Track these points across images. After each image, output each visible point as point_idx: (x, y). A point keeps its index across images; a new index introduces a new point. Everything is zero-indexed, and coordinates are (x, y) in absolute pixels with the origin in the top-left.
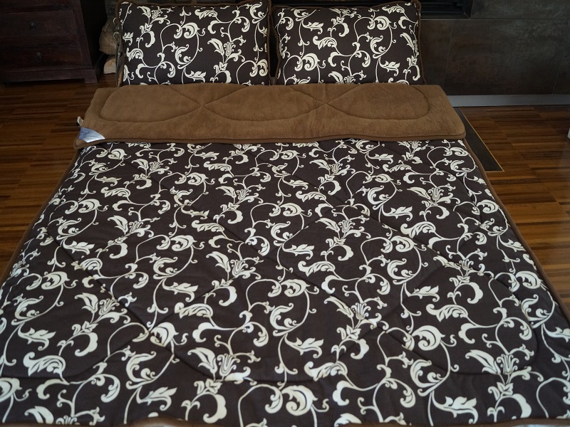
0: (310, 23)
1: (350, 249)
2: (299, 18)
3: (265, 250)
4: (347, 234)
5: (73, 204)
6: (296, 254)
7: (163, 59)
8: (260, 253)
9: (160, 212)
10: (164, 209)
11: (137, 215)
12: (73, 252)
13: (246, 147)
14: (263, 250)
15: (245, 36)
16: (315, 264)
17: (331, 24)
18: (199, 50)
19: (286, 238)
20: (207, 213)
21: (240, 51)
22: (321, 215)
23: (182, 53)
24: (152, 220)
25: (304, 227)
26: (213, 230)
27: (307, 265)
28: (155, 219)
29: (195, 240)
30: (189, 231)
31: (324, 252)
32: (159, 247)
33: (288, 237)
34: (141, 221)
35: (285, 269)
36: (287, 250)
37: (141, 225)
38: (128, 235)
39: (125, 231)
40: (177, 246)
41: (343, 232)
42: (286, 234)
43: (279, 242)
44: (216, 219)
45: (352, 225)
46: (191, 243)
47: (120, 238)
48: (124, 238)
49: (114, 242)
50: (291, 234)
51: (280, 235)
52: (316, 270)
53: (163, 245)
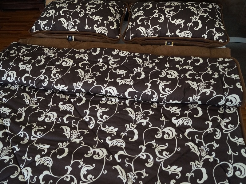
1: (137, 133)
3: (92, 126)
6: (108, 132)
8: (89, 127)
9: (46, 94)
10: (48, 92)
12: (1, 113)
19: (105, 119)
20: (68, 97)
22: (128, 105)
24: (41, 99)
25: (117, 112)
26: (68, 110)
27: (111, 140)
28: (42, 98)
29: (57, 116)
30: (56, 109)
31: (122, 133)
32: (39, 119)
33: (106, 118)
34: (36, 98)
35: (99, 140)
36: (103, 129)
37: (36, 100)
38: (28, 107)
39: (27, 104)
40: (48, 119)
41: (137, 120)
42: (105, 116)
43: (100, 121)
44: (72, 101)
45: (143, 116)
46: (55, 118)
47: (24, 108)
48: (26, 109)
49: (21, 110)
50: (108, 117)
51: (101, 117)
52: (115, 145)
53: (41, 118)
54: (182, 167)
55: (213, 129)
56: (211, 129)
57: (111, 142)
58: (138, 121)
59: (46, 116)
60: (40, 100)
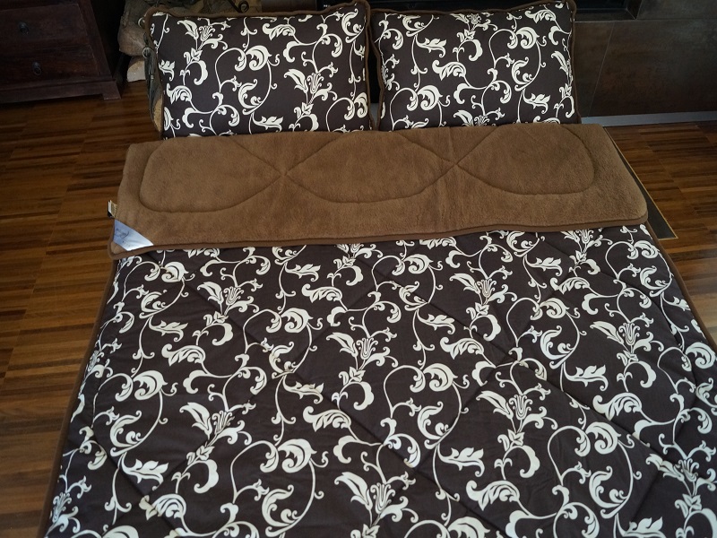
0: (427, 41)
1: (534, 453)
2: (411, 32)
3: (414, 460)
4: (525, 423)
5: (125, 381)
6: (460, 466)
7: (221, 102)
8: (408, 464)
9: (254, 391)
10: (258, 386)
11: (221, 400)
12: (139, 481)
13: (357, 250)
14: (412, 458)
15: (337, 62)
16: (489, 486)
17: (457, 42)
18: (273, 87)
19: (441, 433)
20: (321, 388)
21: (330, 85)
22: (481, 384)
23: (248, 92)
24: (244, 409)
25: (463, 410)
26: (336, 425)
27: (479, 488)
28: (249, 407)
29: (313, 448)
30: (302, 430)
31: (498, 461)
32: (263, 468)
33: (443, 431)
34: (228, 411)
35: (448, 496)
36: (445, 459)
37: (229, 417)
38: (214, 441)
39: (208, 433)
40: (289, 462)
41: (518, 418)
42: (439, 427)
43: (432, 442)
44: (335, 400)
45: (528, 405)
46: (308, 457)
47: (202, 447)
48: (210, 449)
49: (196, 456)
50: (447, 426)
51: (431, 429)
52: (493, 499)
53: (269, 463)
54: (661, 519)
55: (688, 410)
56: (685, 412)
57: (481, 493)
58: (523, 420)
59: (282, 455)
60: (244, 413)
